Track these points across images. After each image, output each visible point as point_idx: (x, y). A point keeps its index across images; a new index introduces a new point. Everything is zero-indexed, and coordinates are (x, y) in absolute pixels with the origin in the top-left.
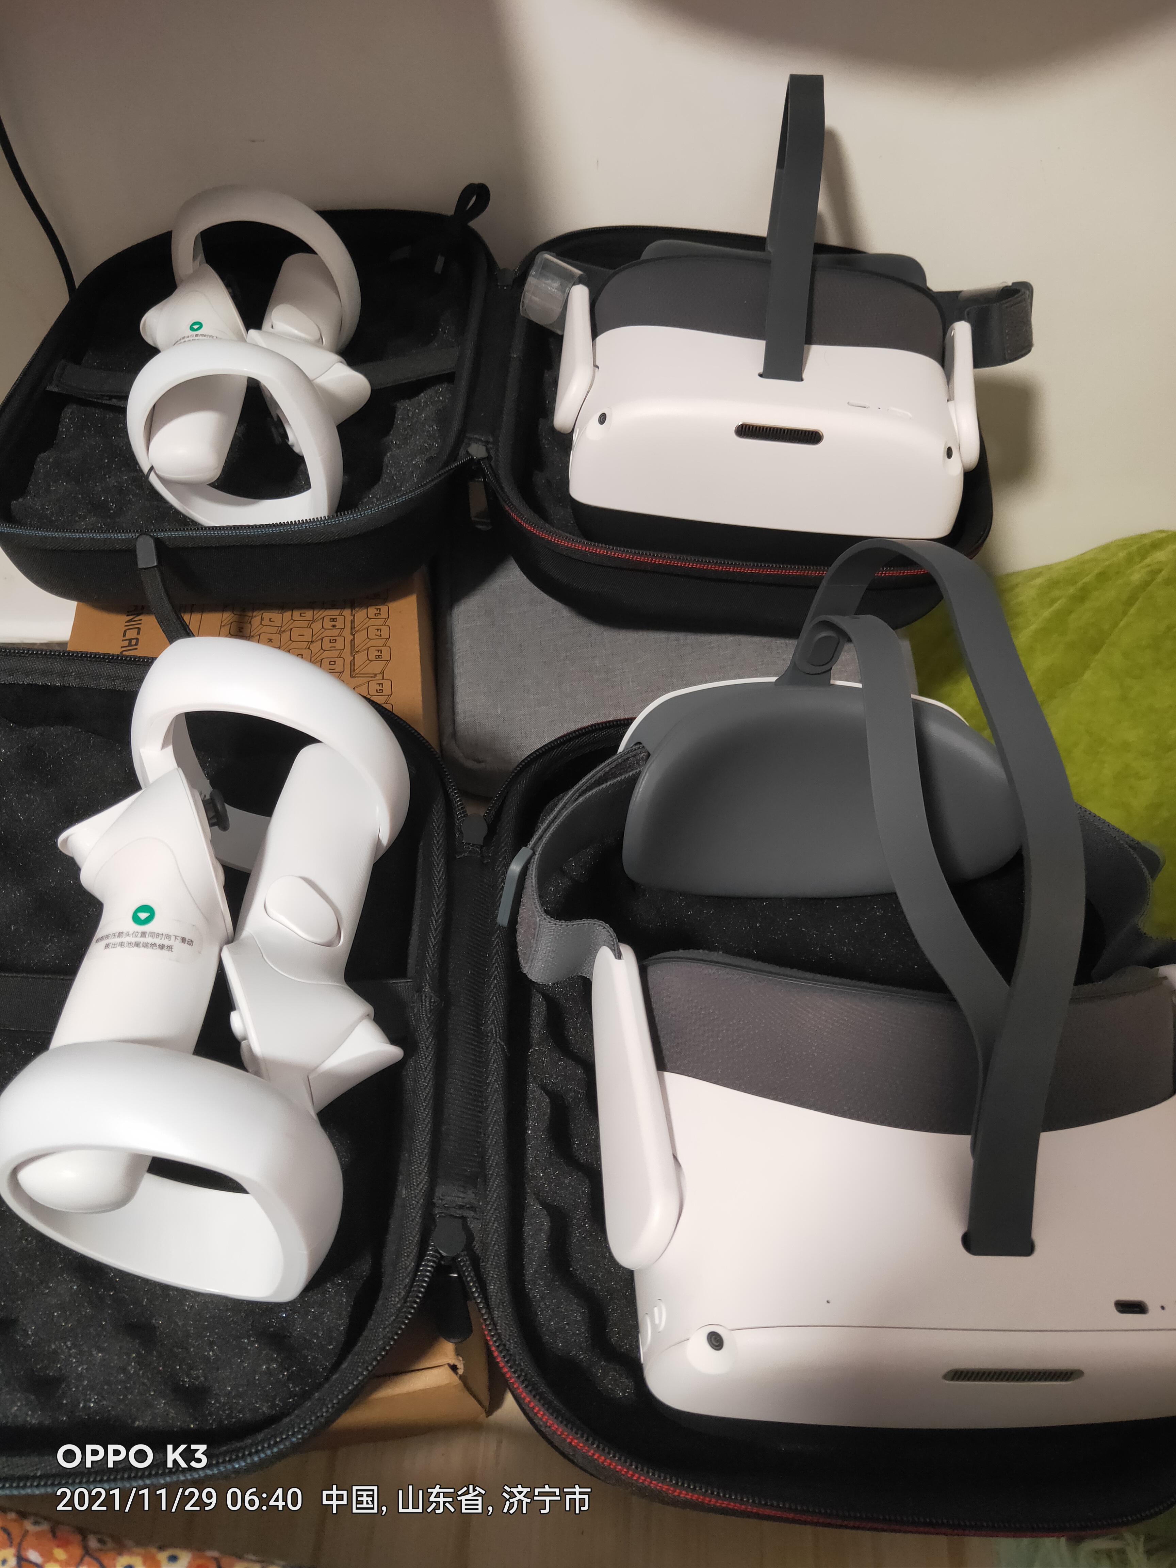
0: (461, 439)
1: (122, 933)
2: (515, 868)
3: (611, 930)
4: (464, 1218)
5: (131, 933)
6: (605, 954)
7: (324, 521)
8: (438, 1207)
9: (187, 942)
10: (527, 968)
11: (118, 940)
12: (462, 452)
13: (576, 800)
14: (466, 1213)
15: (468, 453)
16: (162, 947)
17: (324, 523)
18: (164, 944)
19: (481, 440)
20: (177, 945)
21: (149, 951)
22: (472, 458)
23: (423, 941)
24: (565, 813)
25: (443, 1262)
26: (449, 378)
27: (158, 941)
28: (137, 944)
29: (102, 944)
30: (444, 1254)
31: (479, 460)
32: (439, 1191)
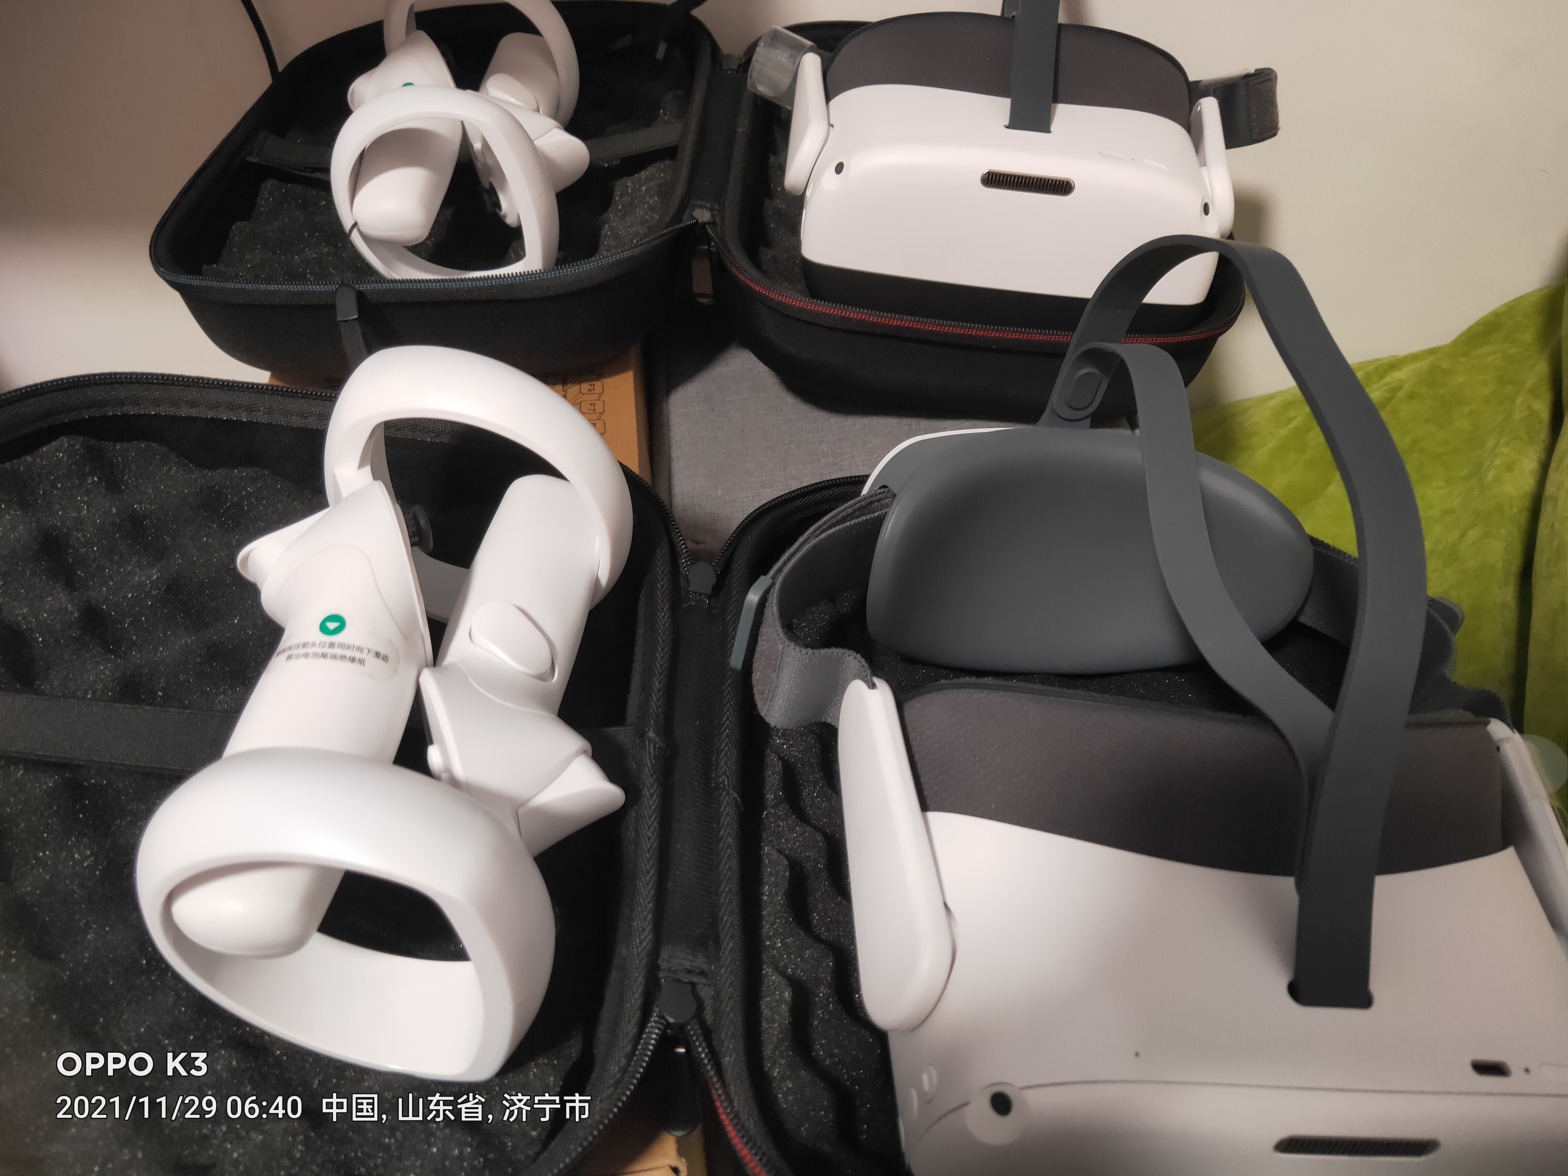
0: (685, 205)
1: (308, 643)
2: (753, 597)
3: (863, 661)
4: (693, 985)
5: (318, 643)
6: (857, 690)
7: (539, 274)
8: (664, 970)
9: (381, 657)
10: (765, 710)
11: (302, 651)
12: (685, 217)
13: (817, 536)
14: (695, 979)
15: (693, 217)
16: (353, 660)
17: (539, 277)
18: (355, 656)
19: (706, 207)
20: (370, 659)
21: (338, 663)
22: (697, 221)
23: (646, 688)
24: (806, 547)
25: (669, 1031)
26: (670, 153)
27: (349, 653)
28: (324, 656)
29: (284, 656)
30: (671, 1020)
31: (704, 224)
32: (665, 954)
